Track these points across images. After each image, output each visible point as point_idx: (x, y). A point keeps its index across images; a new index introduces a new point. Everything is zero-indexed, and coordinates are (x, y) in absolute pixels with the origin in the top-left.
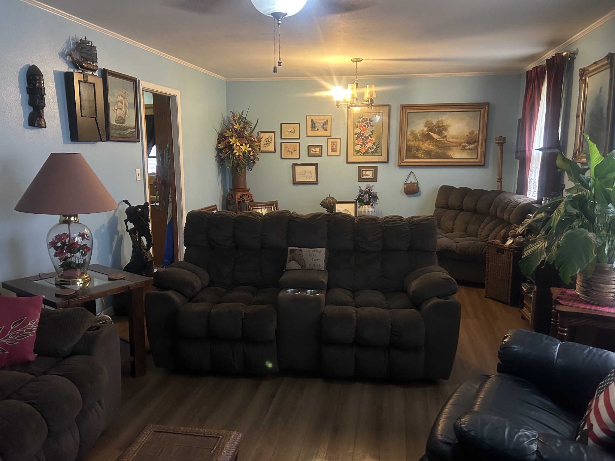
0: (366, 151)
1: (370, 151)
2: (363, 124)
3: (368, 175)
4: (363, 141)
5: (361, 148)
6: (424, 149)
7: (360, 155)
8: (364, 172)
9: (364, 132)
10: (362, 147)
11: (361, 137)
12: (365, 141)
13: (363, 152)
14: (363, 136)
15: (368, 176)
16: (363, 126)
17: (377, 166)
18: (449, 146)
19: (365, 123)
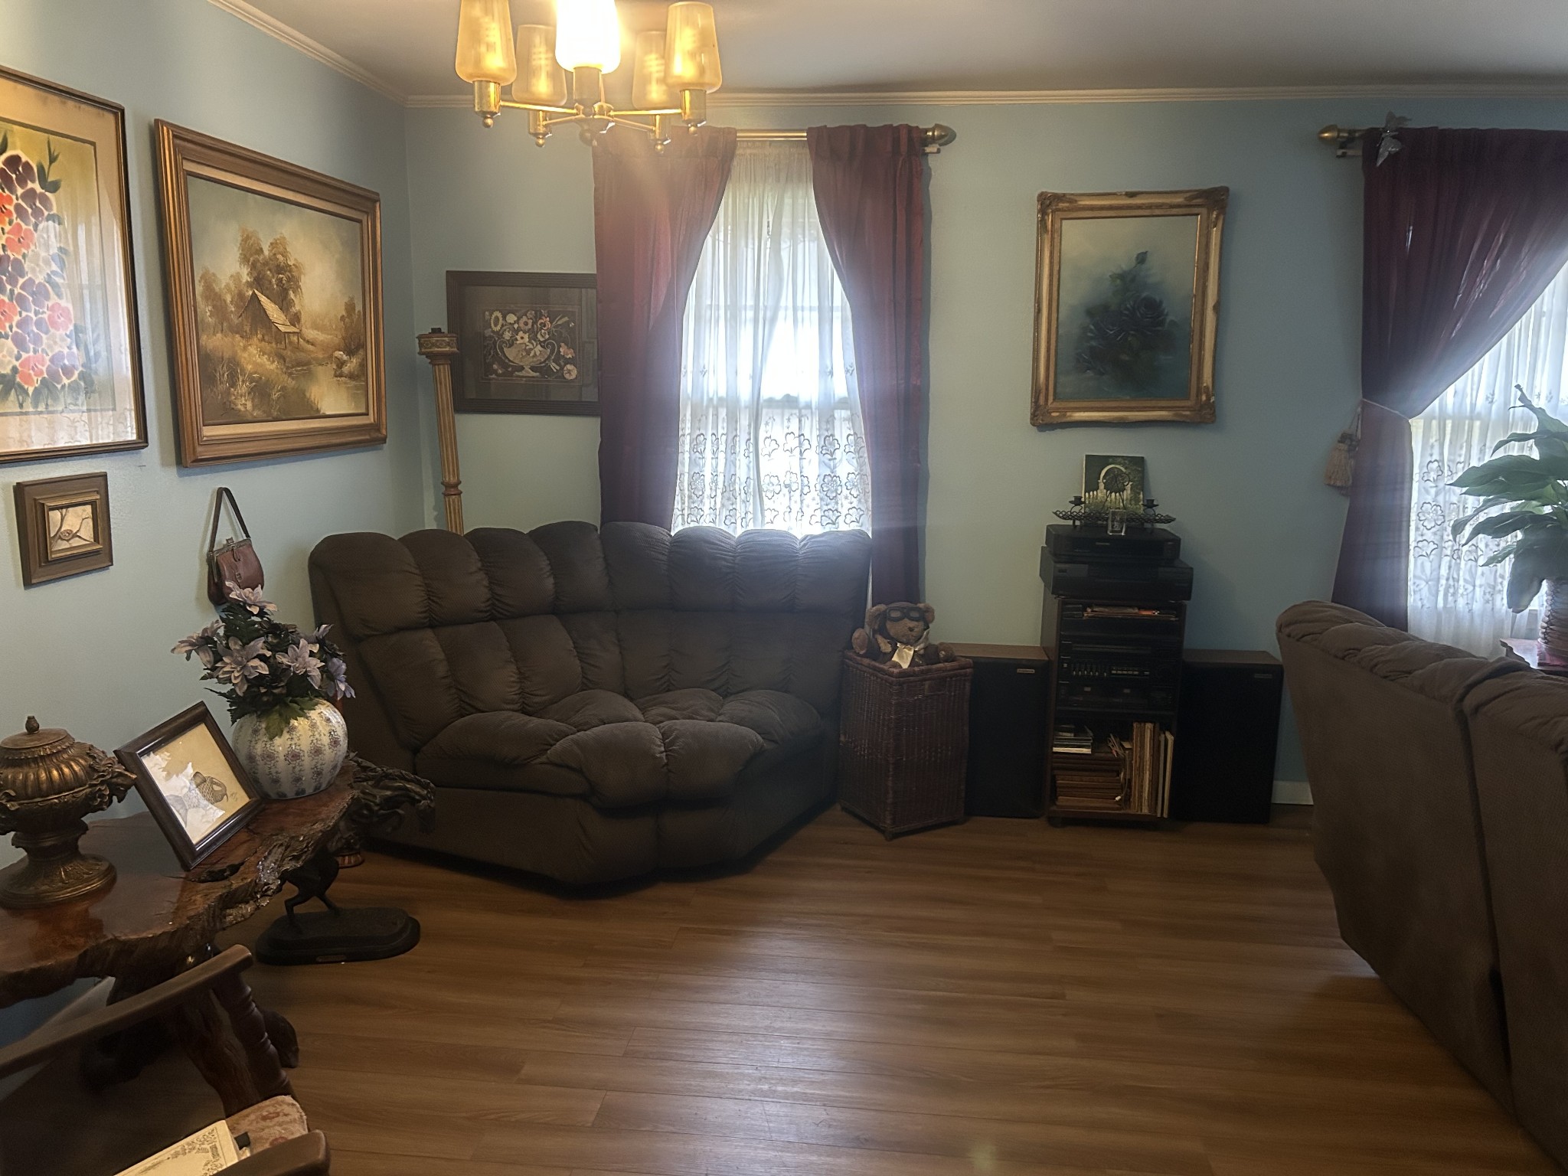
0: (44, 380)
1: (66, 381)
2: (10, 201)
3: (75, 535)
4: (24, 314)
5: (18, 358)
6: (251, 374)
7: (21, 406)
8: (55, 516)
9: (24, 256)
10: (24, 355)
11: (9, 287)
12: (32, 315)
13: (31, 390)
14: (21, 281)
15: (76, 542)
16: (11, 208)
17: (104, 476)
18: (308, 363)
19: (20, 191)
